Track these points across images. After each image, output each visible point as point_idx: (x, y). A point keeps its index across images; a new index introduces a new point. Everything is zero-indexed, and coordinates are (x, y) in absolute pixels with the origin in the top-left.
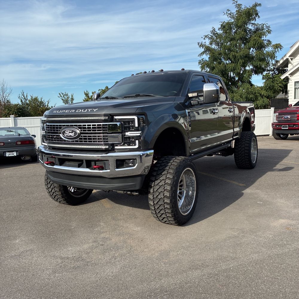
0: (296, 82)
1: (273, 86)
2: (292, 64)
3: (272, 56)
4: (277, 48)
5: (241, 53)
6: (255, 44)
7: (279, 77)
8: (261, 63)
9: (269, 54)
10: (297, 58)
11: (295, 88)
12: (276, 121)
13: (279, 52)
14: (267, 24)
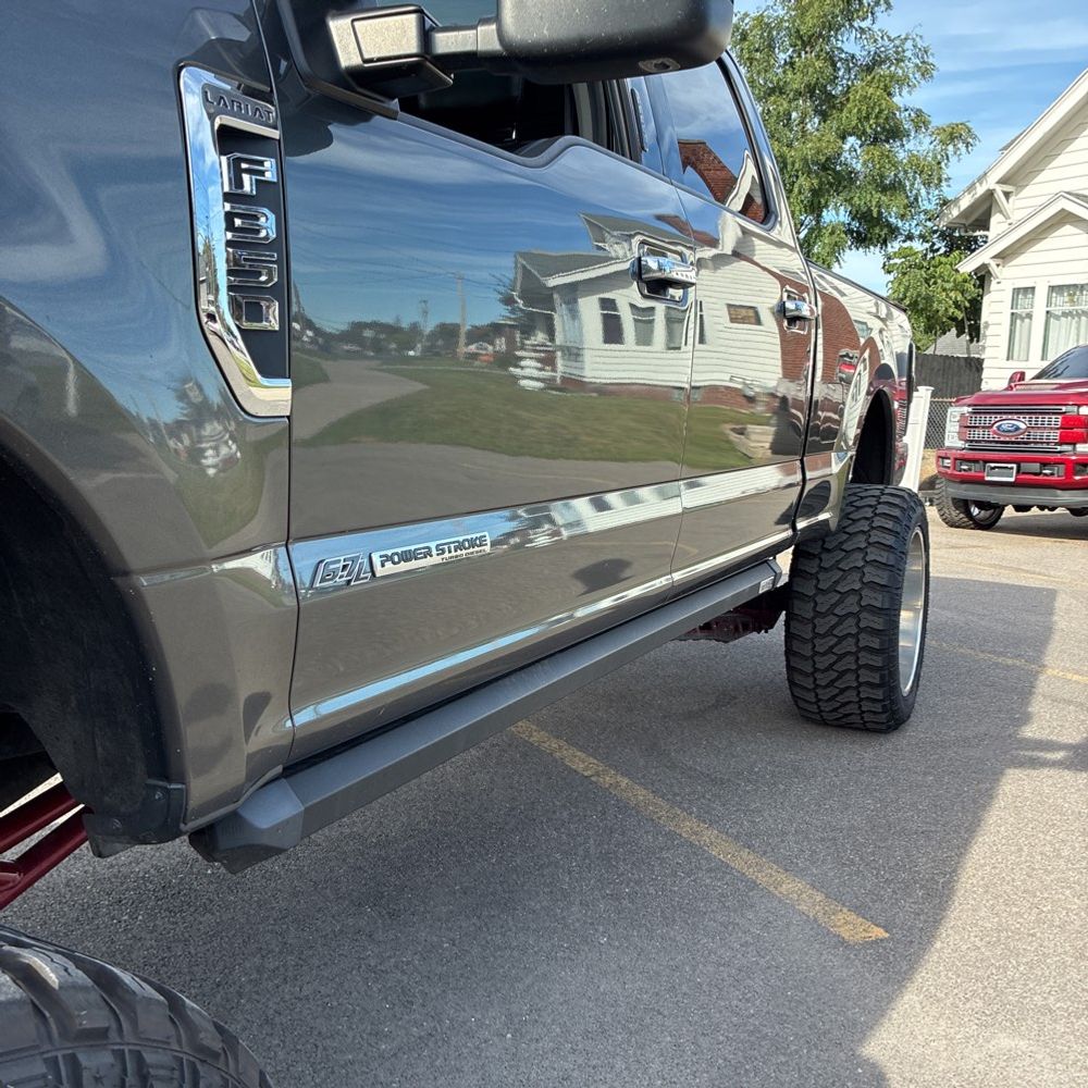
0: (1017, 291)
1: (929, 299)
2: (1007, 217)
3: (931, 174)
4: (952, 139)
5: (808, 149)
6: (867, 118)
7: (951, 265)
8: (883, 198)
9: (918, 166)
10: (1026, 192)
11: (1013, 314)
12: (960, 444)
13: (959, 160)
14: (918, 39)
